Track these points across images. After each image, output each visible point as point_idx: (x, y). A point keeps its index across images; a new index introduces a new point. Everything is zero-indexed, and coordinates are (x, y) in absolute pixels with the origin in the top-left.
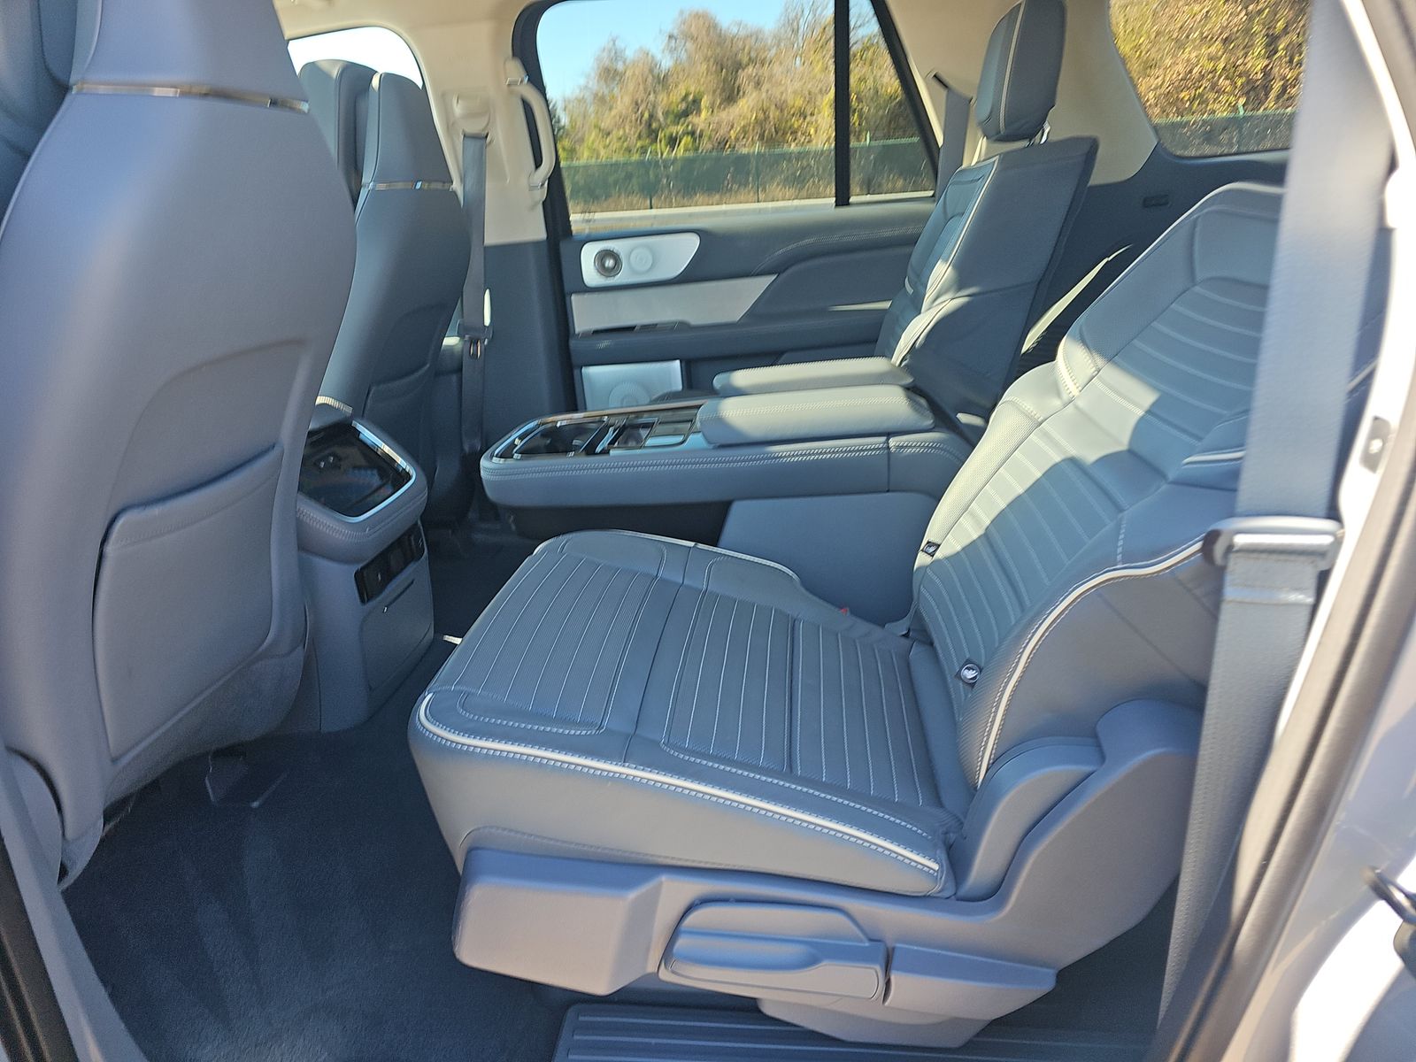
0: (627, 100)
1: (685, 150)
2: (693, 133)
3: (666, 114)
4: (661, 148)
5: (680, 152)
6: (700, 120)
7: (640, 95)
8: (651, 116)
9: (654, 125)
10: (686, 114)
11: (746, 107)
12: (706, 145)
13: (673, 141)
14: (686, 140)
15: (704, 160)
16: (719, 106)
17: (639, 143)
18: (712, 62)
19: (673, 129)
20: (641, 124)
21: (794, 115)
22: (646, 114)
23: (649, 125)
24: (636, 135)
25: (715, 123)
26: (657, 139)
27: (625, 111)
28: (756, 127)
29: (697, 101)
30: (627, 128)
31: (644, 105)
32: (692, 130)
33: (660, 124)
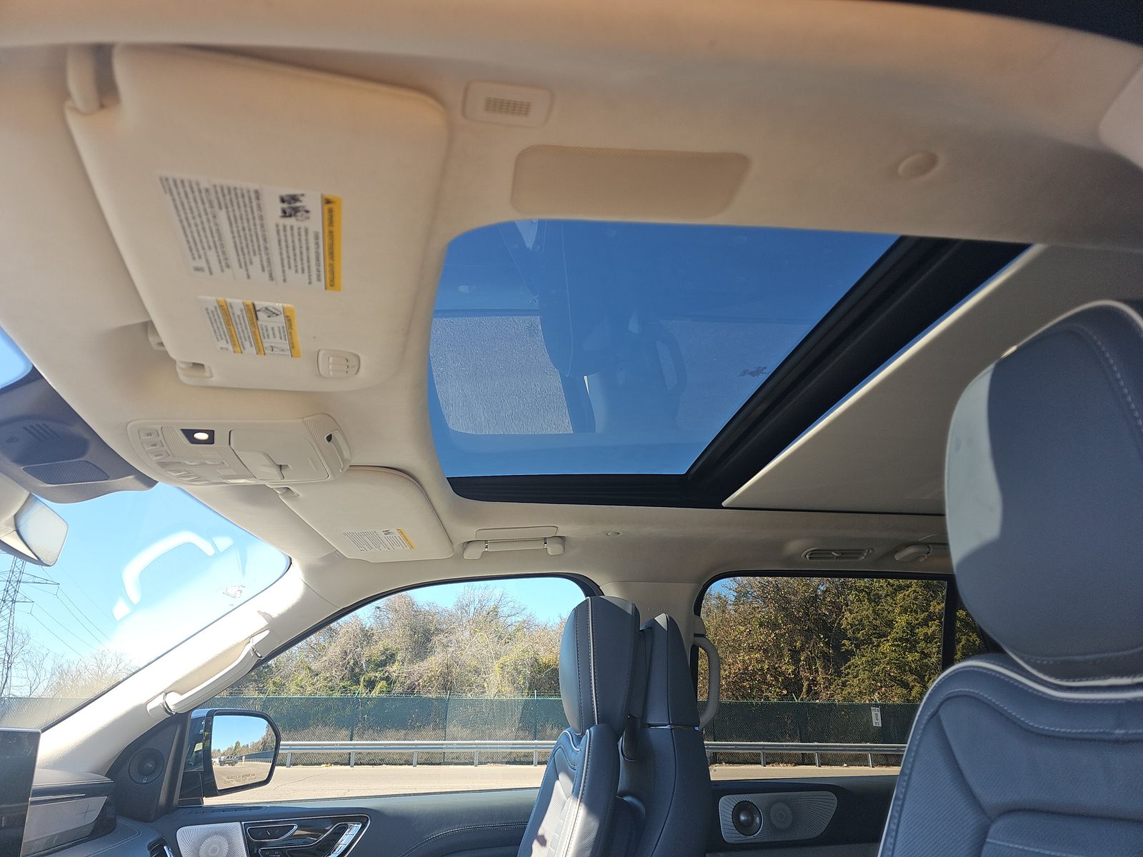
0: (338, 650)
1: (381, 692)
2: (387, 679)
3: (368, 662)
4: (361, 690)
5: (375, 693)
6: (394, 669)
7: (350, 647)
8: (356, 663)
9: (357, 670)
10: (383, 664)
11: (433, 663)
12: (398, 689)
13: (371, 684)
14: (381, 683)
15: (395, 700)
16: (409, 660)
17: (342, 684)
18: (407, 628)
19: (372, 675)
20: (346, 669)
21: (470, 671)
22: (352, 662)
23: (353, 670)
24: (341, 677)
25: (407, 673)
26: (358, 683)
27: (334, 658)
28: (440, 679)
29: (393, 655)
30: (334, 671)
31: (351, 654)
32: (388, 677)
33: (362, 670)
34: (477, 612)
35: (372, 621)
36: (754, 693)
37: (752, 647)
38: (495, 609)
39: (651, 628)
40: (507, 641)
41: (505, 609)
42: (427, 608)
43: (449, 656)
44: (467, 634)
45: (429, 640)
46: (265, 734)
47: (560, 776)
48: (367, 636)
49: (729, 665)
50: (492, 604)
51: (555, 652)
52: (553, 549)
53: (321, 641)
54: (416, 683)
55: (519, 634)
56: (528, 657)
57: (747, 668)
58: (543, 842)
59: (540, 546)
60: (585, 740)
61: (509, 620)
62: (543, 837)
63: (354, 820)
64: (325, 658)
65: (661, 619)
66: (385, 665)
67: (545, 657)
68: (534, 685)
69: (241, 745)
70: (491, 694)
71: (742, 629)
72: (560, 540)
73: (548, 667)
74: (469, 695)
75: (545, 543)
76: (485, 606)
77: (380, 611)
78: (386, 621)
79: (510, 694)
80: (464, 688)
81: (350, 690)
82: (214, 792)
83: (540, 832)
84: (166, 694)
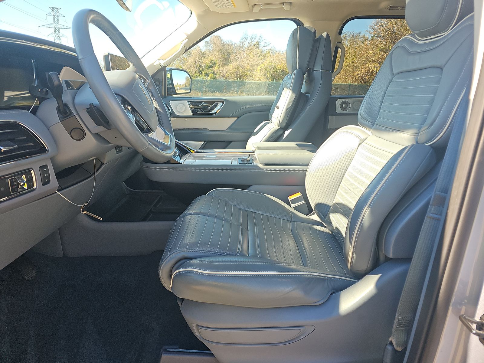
0: (192, 60)
1: (211, 78)
2: (213, 73)
3: (205, 66)
4: (203, 77)
5: (209, 78)
6: (215, 69)
7: (197, 59)
8: (200, 66)
9: (201, 69)
10: (211, 67)
11: (231, 67)
12: (218, 78)
13: (207, 75)
14: (211, 75)
15: (217, 82)
16: (222, 65)
17: (196, 75)
18: (220, 51)
19: (207, 71)
20: (196, 68)
21: (247, 71)
22: (198, 66)
23: (199, 69)
24: (195, 72)
25: (221, 71)
26: (202, 74)
27: (191, 64)
28: (235, 73)
29: (215, 63)
30: (192, 69)
31: (198, 62)
32: (213, 72)
33: (203, 69)
34: (250, 45)
35: (205, 48)
36: (370, 81)
37: (374, 61)
38: (258, 44)
39: (320, 38)
40: (263, 58)
41: (261, 43)
42: (228, 43)
43: (238, 64)
44: (245, 55)
45: (229, 57)
46: (185, 81)
47: (284, 89)
48: (204, 55)
49: (361, 69)
50: (256, 41)
51: (283, 63)
52: (287, 7)
53: (185, 56)
54: (225, 75)
55: (268, 55)
56: (272, 65)
57: (369, 71)
58: (278, 108)
59: (281, 6)
60: (293, 74)
61: (264, 49)
62: (278, 106)
63: (221, 102)
64: (187, 64)
65: (324, 35)
66: (212, 67)
67: (279, 65)
68: (273, 77)
69: (179, 84)
70: (256, 80)
71: (371, 52)
72: (289, 3)
73: (280, 69)
74: (247, 80)
75: (284, 5)
76: (253, 42)
77: (208, 43)
78: (210, 48)
79: (263, 80)
80: (245, 77)
81: (199, 77)
82: (176, 94)
83: (277, 105)
84: (159, 60)
